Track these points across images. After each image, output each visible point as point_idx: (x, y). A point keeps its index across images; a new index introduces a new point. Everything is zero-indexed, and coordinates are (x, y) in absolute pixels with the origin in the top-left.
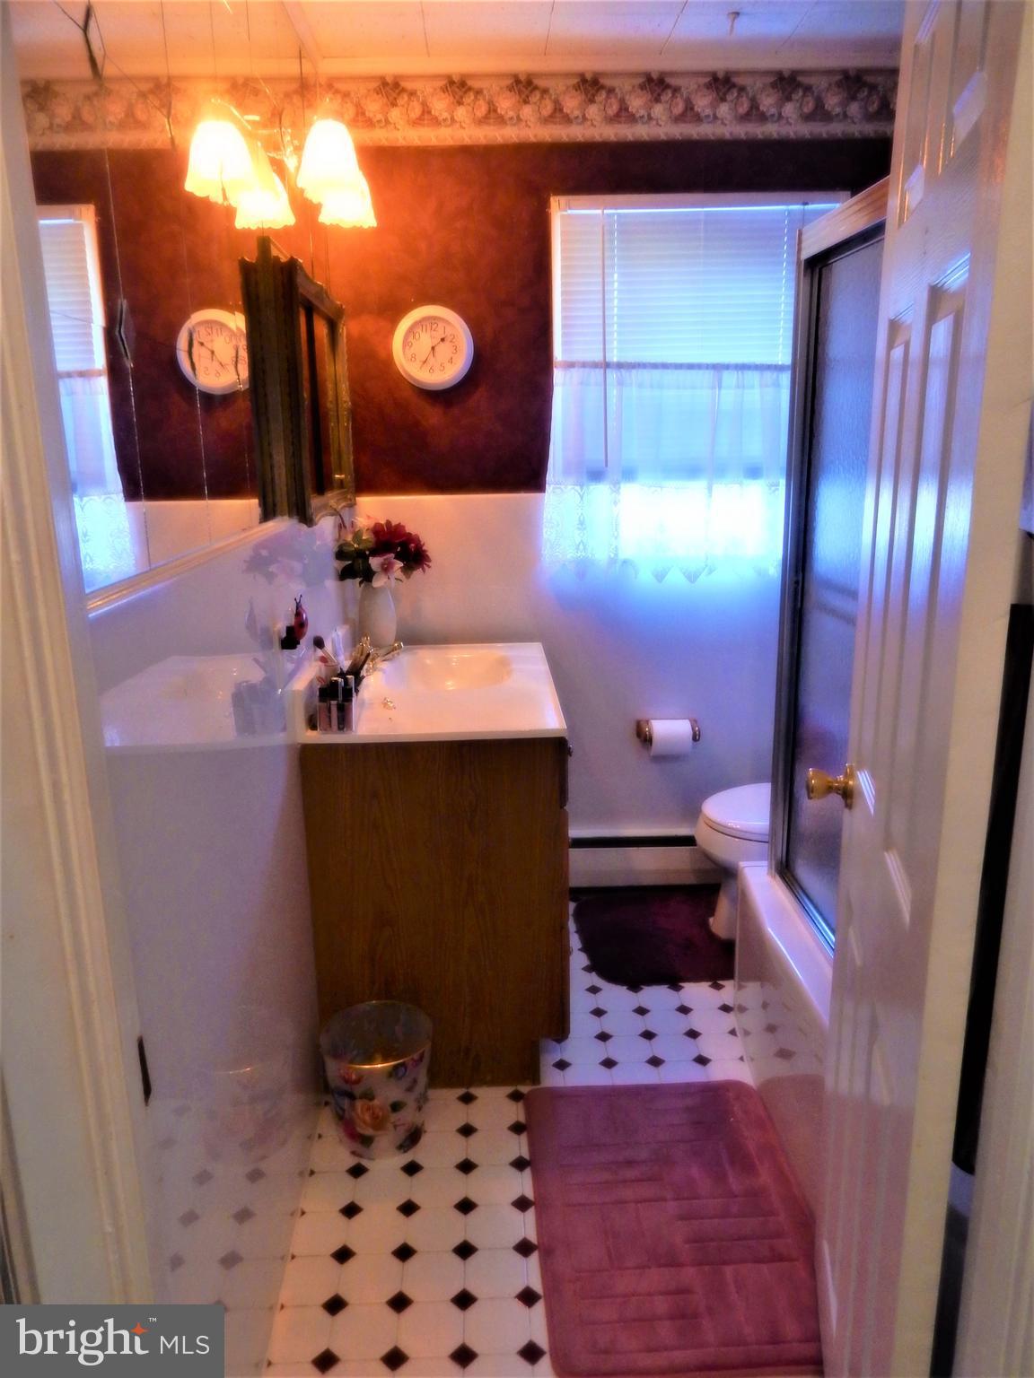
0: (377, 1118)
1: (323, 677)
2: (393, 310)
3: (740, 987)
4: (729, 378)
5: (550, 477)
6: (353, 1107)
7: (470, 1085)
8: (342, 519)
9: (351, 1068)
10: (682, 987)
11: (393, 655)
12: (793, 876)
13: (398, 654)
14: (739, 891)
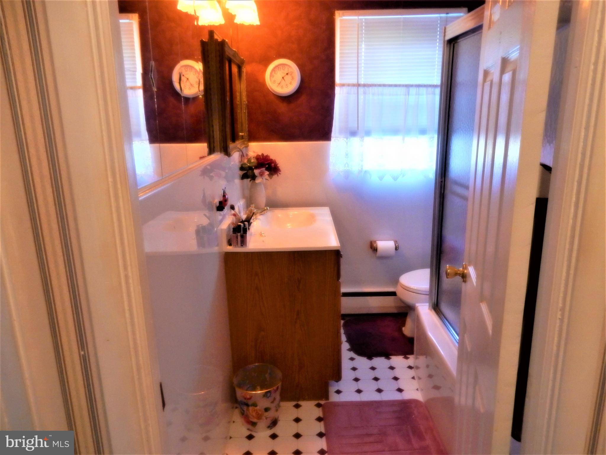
0: (259, 414)
1: (234, 222)
2: (266, 61)
3: (417, 358)
4: (413, 90)
5: (333, 134)
6: (248, 410)
7: (298, 399)
8: (243, 153)
9: (247, 393)
10: (391, 358)
11: (264, 213)
12: (439, 309)
13: (267, 212)
14: (416, 315)
